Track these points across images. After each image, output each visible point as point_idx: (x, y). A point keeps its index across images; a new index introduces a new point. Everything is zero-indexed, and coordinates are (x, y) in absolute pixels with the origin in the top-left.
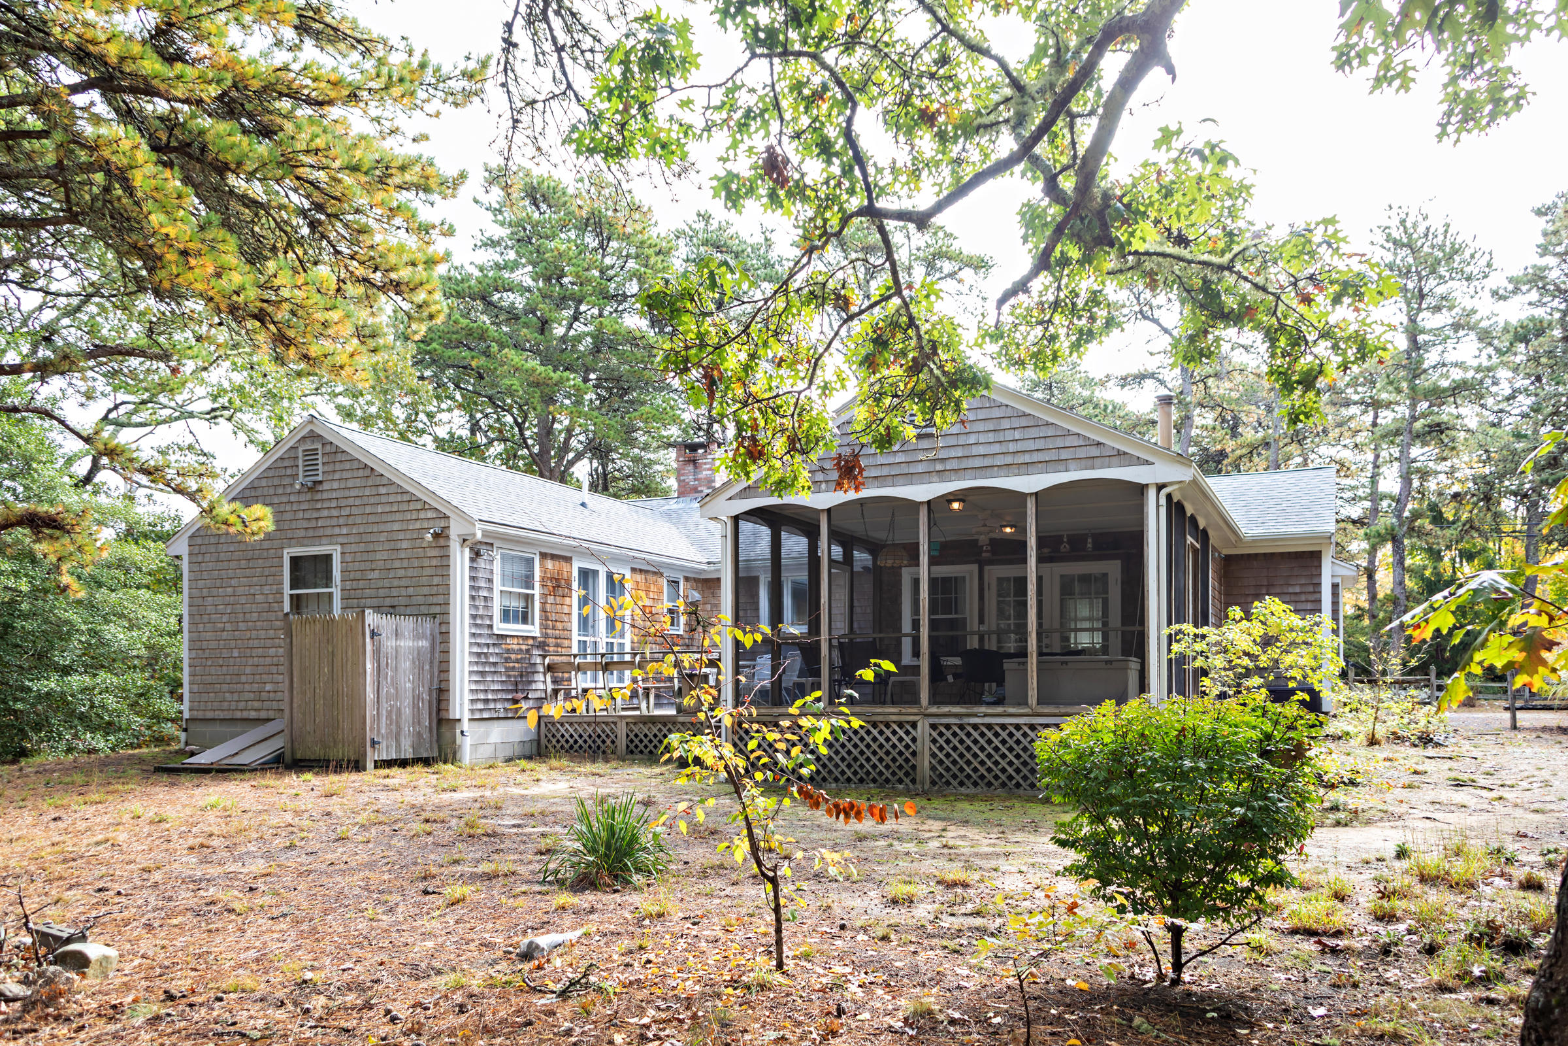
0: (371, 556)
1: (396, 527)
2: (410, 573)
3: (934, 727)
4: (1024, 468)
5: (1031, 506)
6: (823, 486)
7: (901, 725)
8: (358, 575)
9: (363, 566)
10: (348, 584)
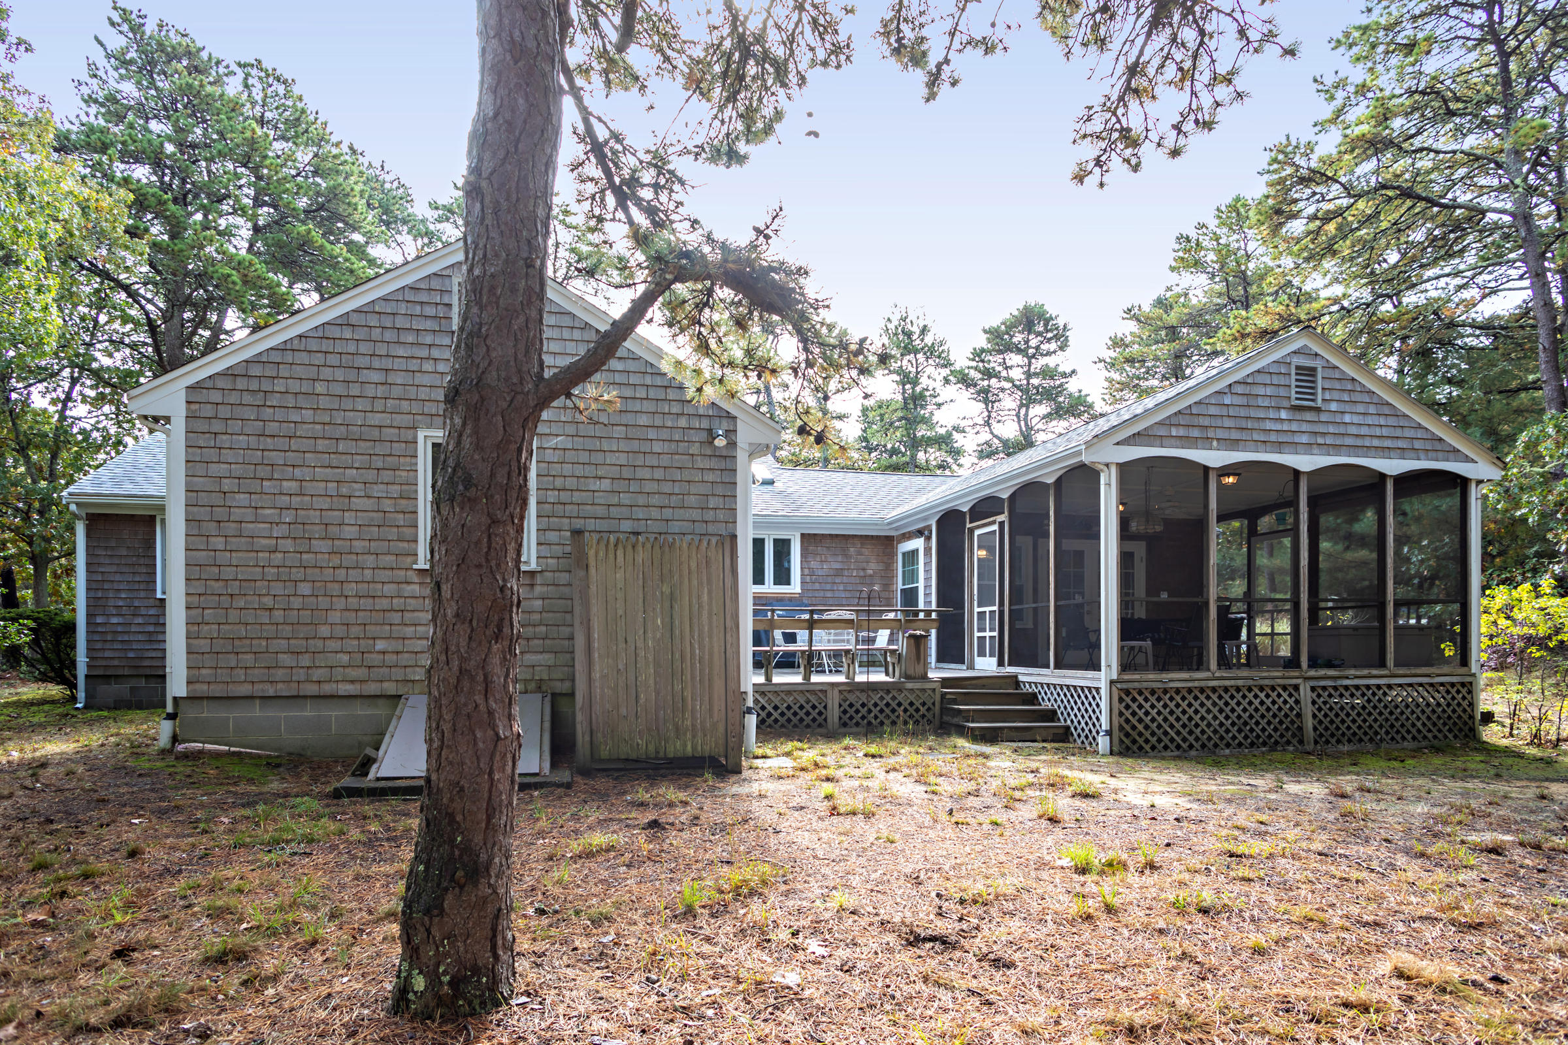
0: (598, 458)
1: (643, 420)
2: (667, 488)
3: (1313, 689)
4: (1385, 452)
5: (1390, 487)
6: (1215, 443)
7: (1285, 688)
8: (571, 483)
9: (579, 470)
10: (552, 496)
